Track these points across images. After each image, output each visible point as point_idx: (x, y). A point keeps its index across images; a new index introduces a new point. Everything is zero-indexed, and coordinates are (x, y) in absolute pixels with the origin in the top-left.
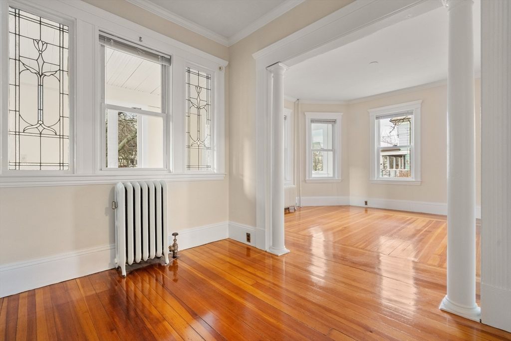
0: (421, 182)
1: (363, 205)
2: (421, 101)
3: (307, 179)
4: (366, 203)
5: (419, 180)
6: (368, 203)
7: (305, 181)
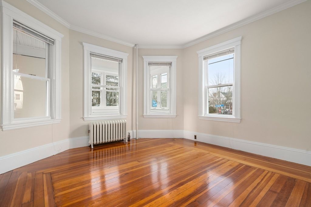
0: (241, 119)
1: (193, 139)
2: (240, 38)
3: (145, 114)
4: (195, 137)
5: (239, 117)
6: (197, 137)
7: (143, 116)
